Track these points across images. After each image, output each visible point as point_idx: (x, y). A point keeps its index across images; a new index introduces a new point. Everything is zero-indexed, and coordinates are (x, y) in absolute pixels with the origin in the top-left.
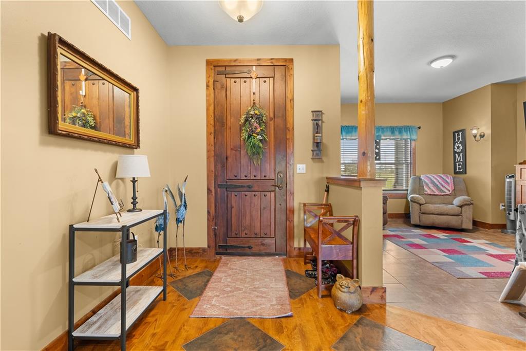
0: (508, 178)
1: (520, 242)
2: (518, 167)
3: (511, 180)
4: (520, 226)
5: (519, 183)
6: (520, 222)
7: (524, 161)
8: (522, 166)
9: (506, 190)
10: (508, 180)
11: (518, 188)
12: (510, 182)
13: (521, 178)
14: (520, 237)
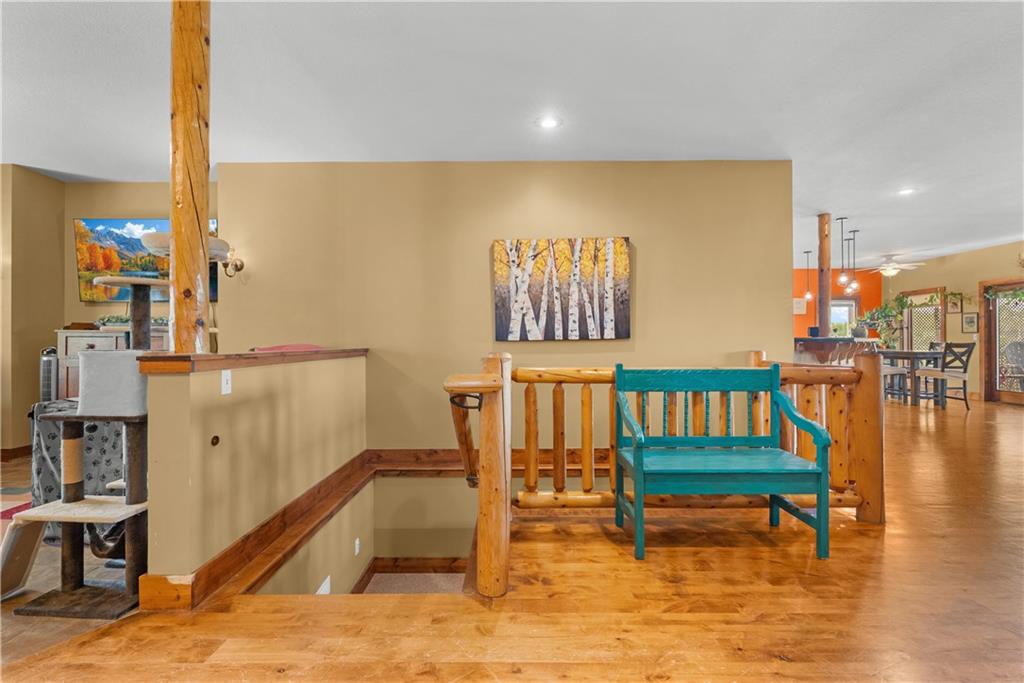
0: (45, 355)
1: (39, 473)
2: (62, 334)
3: (51, 358)
4: (39, 444)
5: (64, 363)
6: (38, 435)
7: (73, 324)
8: (69, 333)
9: (41, 379)
10: (45, 359)
11: (62, 373)
12: (49, 362)
13: (66, 354)
14: (39, 464)
